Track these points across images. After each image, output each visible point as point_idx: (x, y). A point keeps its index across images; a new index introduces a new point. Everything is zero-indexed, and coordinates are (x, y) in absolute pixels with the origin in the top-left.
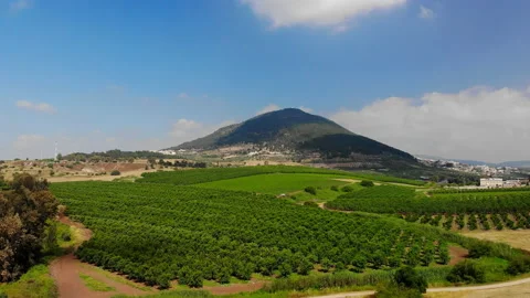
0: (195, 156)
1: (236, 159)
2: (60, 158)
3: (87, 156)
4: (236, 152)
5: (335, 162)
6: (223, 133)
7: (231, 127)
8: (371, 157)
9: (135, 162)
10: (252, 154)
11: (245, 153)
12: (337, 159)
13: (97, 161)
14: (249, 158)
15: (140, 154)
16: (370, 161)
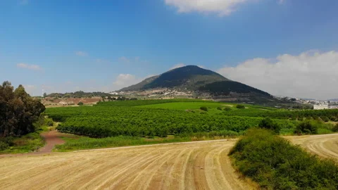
0: (130, 95)
1: (156, 97)
2: (45, 95)
3: (63, 95)
4: (156, 93)
5: (219, 98)
6: (148, 81)
7: (153, 77)
8: (242, 95)
9: (93, 98)
10: (166, 93)
11: (162, 93)
12: (221, 96)
13: (69, 97)
14: (164, 96)
15: (96, 94)
16: (243, 97)
